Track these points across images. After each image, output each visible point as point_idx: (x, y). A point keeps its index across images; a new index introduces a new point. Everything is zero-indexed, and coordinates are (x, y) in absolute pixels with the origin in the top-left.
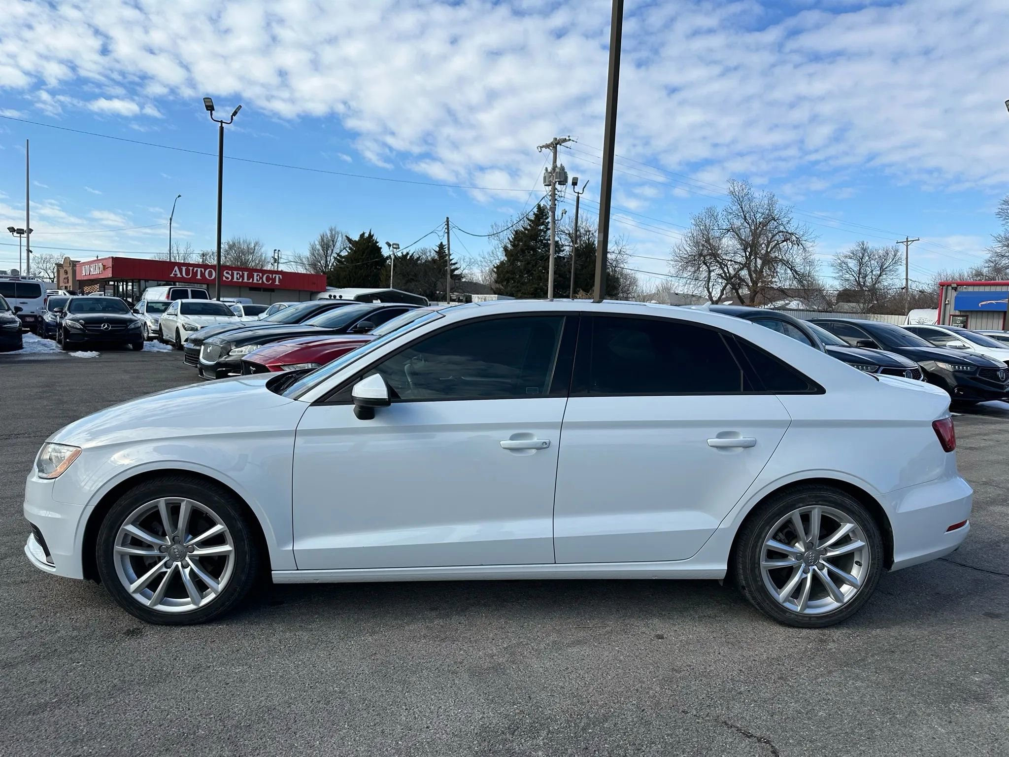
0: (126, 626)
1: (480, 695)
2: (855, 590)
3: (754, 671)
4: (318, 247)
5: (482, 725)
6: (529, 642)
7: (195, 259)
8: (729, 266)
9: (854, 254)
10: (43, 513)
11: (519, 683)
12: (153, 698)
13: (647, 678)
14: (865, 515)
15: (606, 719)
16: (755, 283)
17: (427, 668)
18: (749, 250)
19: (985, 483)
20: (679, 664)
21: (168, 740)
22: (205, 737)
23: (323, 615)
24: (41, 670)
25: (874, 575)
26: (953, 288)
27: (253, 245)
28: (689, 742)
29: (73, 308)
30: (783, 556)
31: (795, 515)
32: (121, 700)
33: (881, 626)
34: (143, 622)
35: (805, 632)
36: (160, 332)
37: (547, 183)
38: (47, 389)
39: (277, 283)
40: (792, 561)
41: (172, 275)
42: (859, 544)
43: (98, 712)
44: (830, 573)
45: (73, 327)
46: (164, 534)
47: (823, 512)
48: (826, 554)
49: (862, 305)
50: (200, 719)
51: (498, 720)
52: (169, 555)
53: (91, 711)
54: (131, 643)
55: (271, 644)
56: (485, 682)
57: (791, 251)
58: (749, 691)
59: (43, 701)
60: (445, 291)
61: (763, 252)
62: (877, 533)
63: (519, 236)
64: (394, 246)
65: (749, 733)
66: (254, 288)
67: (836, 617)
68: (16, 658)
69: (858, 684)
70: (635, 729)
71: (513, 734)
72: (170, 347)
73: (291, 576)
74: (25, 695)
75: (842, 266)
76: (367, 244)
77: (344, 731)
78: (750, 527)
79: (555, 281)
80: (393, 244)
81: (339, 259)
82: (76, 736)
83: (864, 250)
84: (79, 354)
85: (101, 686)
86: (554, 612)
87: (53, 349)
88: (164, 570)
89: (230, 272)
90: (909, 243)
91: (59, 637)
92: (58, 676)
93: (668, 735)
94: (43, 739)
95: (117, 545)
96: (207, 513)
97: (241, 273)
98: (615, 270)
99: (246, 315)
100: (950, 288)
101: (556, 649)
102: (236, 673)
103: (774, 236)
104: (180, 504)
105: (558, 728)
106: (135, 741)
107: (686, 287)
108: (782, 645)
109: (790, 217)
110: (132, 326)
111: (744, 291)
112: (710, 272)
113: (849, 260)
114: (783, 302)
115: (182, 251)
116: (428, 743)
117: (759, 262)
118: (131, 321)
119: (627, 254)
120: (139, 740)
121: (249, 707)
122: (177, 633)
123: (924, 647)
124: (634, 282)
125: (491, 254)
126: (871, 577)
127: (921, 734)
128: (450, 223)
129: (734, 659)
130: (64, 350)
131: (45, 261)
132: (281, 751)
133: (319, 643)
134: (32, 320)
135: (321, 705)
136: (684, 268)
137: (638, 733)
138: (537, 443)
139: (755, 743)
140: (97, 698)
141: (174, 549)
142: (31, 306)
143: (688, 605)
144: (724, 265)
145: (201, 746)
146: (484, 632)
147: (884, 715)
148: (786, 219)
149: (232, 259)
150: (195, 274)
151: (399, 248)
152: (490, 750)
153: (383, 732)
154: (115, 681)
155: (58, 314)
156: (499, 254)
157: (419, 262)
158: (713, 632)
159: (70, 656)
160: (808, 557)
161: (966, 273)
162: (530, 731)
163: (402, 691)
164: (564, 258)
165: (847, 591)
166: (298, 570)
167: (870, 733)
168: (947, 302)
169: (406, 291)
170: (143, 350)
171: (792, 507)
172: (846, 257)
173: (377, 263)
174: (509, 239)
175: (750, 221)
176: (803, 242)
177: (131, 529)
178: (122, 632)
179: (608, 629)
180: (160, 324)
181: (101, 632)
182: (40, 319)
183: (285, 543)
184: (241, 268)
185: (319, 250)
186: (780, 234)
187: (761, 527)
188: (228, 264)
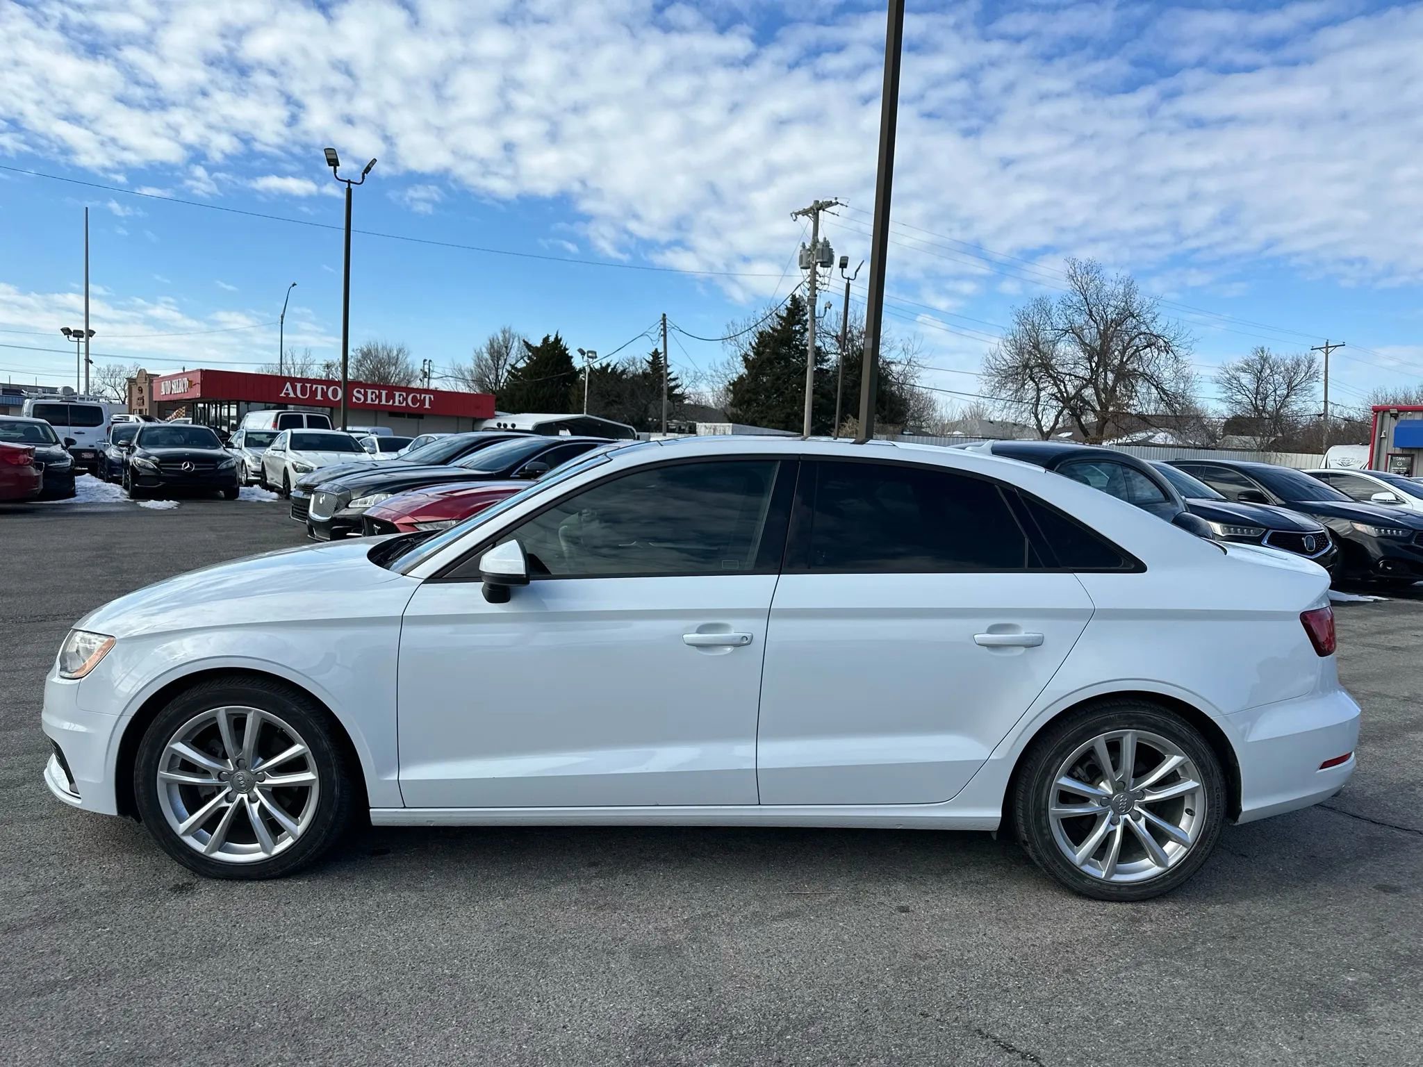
0: (173, 880)
1: (642, 985)
2: (1185, 850)
3: (1031, 960)
4: (486, 356)
5: (640, 1025)
6: (719, 913)
7: (316, 372)
8: (1066, 382)
9: (1248, 365)
10: (67, 725)
11: (698, 969)
12: (199, 978)
13: (878, 966)
14: (1200, 744)
15: (812, 1022)
16: (1104, 406)
17: (574, 946)
18: (1096, 359)
19: (1407, 699)
20: (924, 947)
21: (212, 1035)
22: (263, 1032)
23: (442, 870)
24: (55, 937)
25: (1212, 829)
26: (1391, 415)
27: (395, 353)
28: (925, 1056)
29: (144, 439)
30: (1082, 800)
31: (1099, 742)
32: (155, 980)
33: (1222, 901)
34: (196, 875)
35: (1111, 907)
36: (262, 473)
37: (804, 265)
38: (103, 552)
39: (427, 406)
40: (1094, 807)
41: (282, 395)
42: (1190, 784)
43: (124, 995)
44: (1149, 825)
45: (144, 467)
46: (225, 757)
47: (1138, 739)
48: (1143, 798)
49: (1259, 440)
50: (257, 1007)
51: (663, 1020)
52: (232, 785)
53: (114, 993)
54: (176, 904)
55: (366, 908)
56: (651, 968)
57: (1157, 361)
58: (1019, 987)
59: (52, 978)
60: (660, 417)
61: (1116, 362)
62: (1217, 771)
63: (764, 340)
64: (590, 355)
65: (1011, 1046)
66: (395, 413)
67: (1155, 888)
68: (23, 919)
69: (1178, 981)
70: (851, 1037)
71: (681, 1039)
72: (275, 495)
73: (396, 815)
74: (29, 969)
75: (1231, 382)
76: (551, 352)
77: (451, 1029)
78: (1034, 758)
79: (814, 404)
80: (589, 352)
81: (513, 373)
82: (91, 1027)
83: (1265, 360)
84: (152, 504)
85: (131, 960)
86: (760, 870)
87: (117, 498)
88: (225, 804)
89: (362, 391)
90: (1330, 349)
91: (83, 893)
92: (76, 945)
93: (896, 1046)
94: (47, 1030)
95: (161, 770)
96: (282, 729)
97: (377, 392)
98: (903, 389)
99: (381, 451)
100: (1388, 415)
101: (755, 924)
102: (313, 947)
103: (1132, 339)
104: (246, 715)
105: (744, 1033)
106: (168, 1035)
107: (1005, 412)
108: (1077, 924)
109: (1156, 313)
110: (224, 466)
111: (1090, 418)
112: (1039, 390)
113: (1242, 374)
114: (1144, 434)
115: (298, 361)
116: (563, 1047)
117: (1110, 376)
118: (222, 458)
119: (919, 366)
120: (174, 1034)
121: (326, 992)
122: (241, 890)
123: (1280, 932)
124: (930, 404)
125: (726, 365)
126: (1208, 832)
127: (1257, 1054)
128: (667, 322)
129: (1005, 943)
130: (131, 498)
131: (113, 374)
132: (362, 1054)
133: (431, 909)
134: (90, 456)
135: (423, 993)
136: (1002, 385)
137: (855, 1043)
138: (734, 638)
139: (1018, 1060)
140: (124, 976)
141: (238, 777)
142: (87, 437)
143: (949, 866)
144: (1060, 380)
145: (256, 1044)
146: (659, 897)
147: (1206, 1026)
148: (1149, 315)
149: (367, 372)
150: (314, 393)
151: (596, 357)
152: (647, 1060)
153: (503, 1032)
154: (151, 954)
155: (125, 448)
156: (737, 365)
157: (625, 376)
158: (980, 904)
159: (95, 918)
160: (1117, 802)
161: (1414, 392)
162: (705, 1035)
163: (536, 976)
164: (827, 371)
165: (1173, 852)
166: (405, 807)
167: (1183, 1050)
168: (1383, 436)
169: (605, 418)
170: (239, 499)
171: (1095, 731)
172: (1237, 369)
173: (565, 379)
174: (750, 344)
175: (1098, 318)
176: (1175, 348)
177: (181, 748)
178: (168, 888)
179: (832, 896)
180: (263, 463)
181: (139, 887)
182: (101, 455)
183: (389, 771)
184: (380, 385)
185: (486, 360)
186: (1141, 336)
187: (1050, 759)
188: (361, 379)
